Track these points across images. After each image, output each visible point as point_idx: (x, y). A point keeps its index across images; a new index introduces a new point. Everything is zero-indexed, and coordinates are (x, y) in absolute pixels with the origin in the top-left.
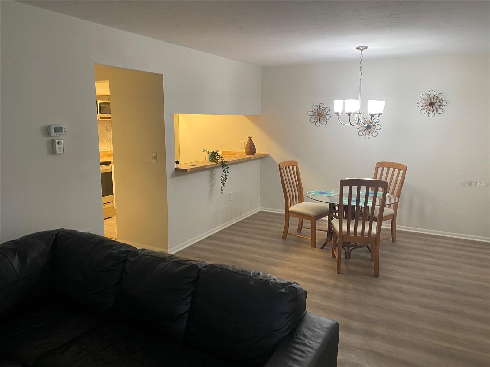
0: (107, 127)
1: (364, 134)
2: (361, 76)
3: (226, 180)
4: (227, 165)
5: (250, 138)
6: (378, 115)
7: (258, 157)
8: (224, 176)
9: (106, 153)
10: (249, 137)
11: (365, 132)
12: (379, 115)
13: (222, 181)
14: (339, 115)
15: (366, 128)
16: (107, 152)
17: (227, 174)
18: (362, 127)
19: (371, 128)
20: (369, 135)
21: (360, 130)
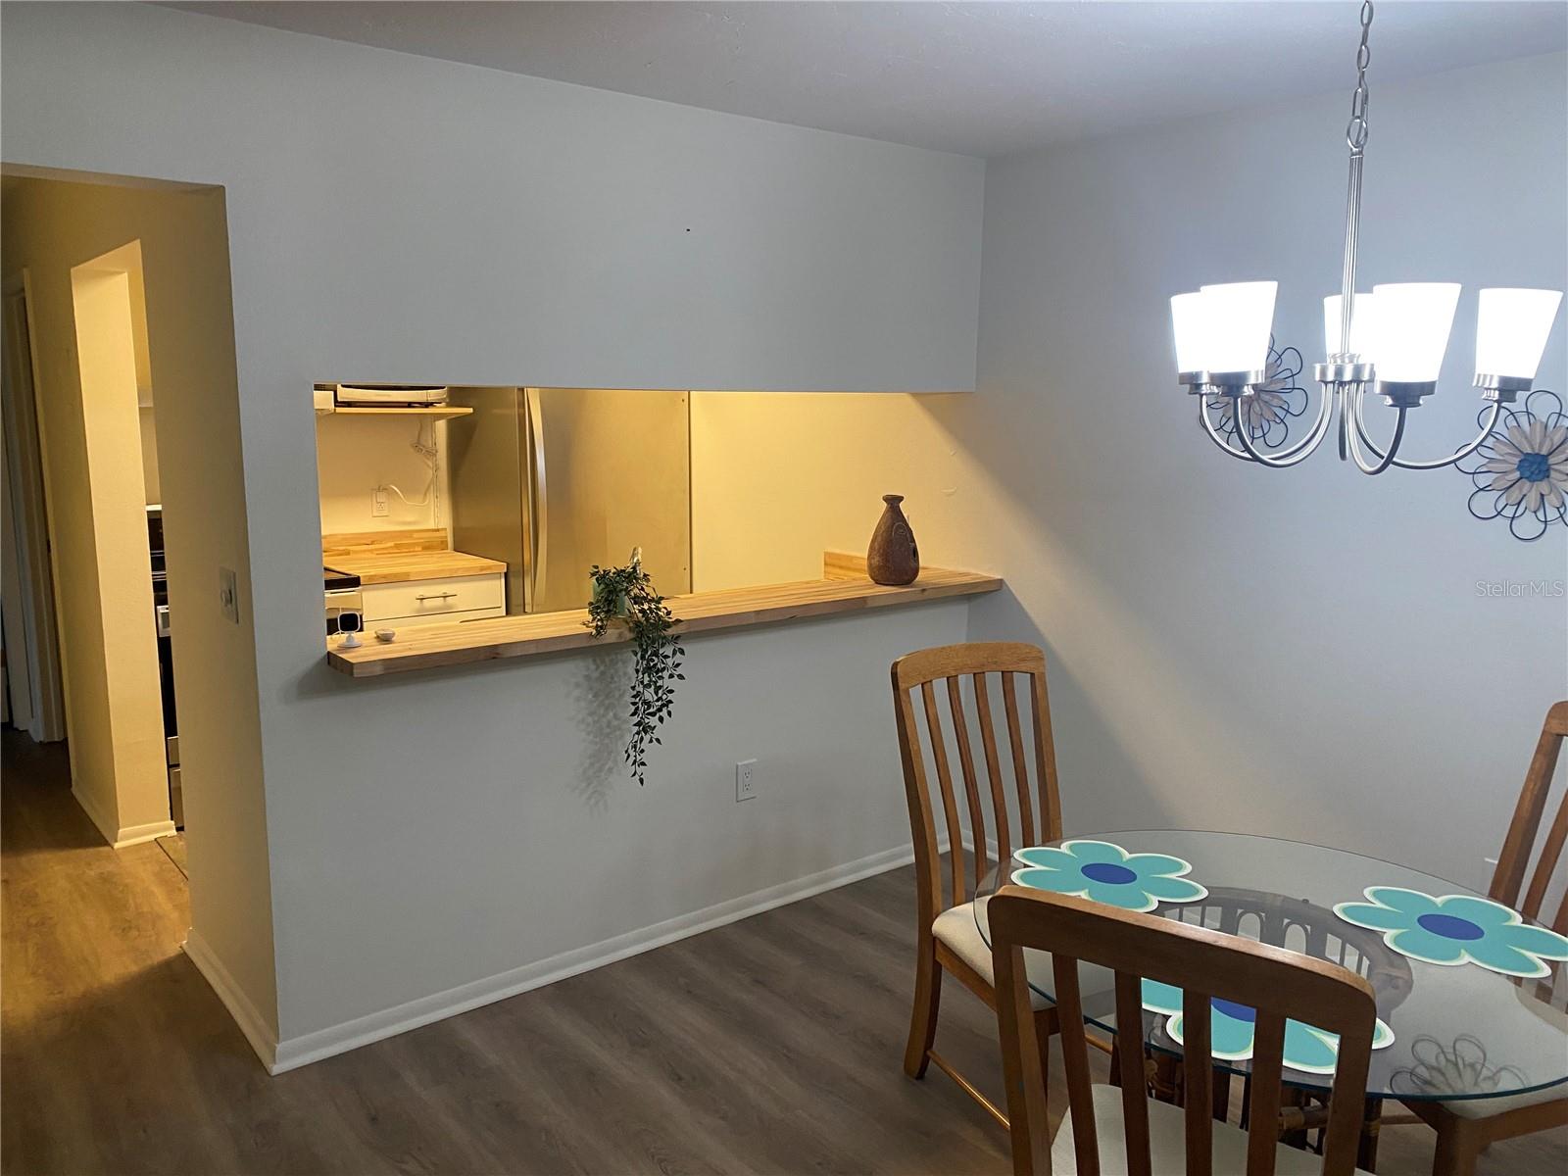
0: (419, 442)
1: (1509, 512)
2: (1358, 113)
3: (664, 713)
4: (676, 638)
5: (893, 502)
6: (1496, 395)
7: (920, 597)
8: (649, 695)
9: (411, 537)
10: (887, 499)
11: (1515, 494)
12: (1501, 390)
13: (636, 719)
14: (1205, 389)
15: (1517, 474)
16: (415, 535)
17: (667, 683)
18: (1493, 466)
19: (1553, 474)
20: (1541, 515)
21: (1483, 480)
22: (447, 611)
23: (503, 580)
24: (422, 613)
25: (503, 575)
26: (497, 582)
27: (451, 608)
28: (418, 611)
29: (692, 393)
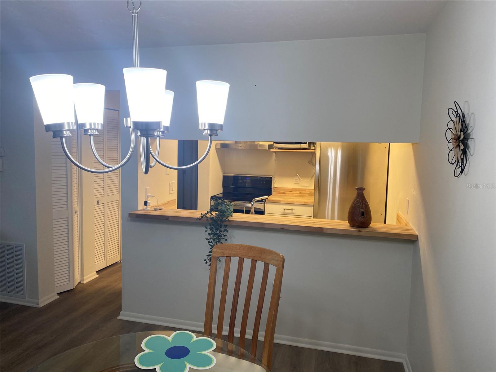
16: (307, 190)
22: (292, 214)
23: (313, 208)
24: (284, 214)
25: (313, 206)
26: (311, 208)
27: (294, 214)
28: (283, 213)
29: (391, 144)
